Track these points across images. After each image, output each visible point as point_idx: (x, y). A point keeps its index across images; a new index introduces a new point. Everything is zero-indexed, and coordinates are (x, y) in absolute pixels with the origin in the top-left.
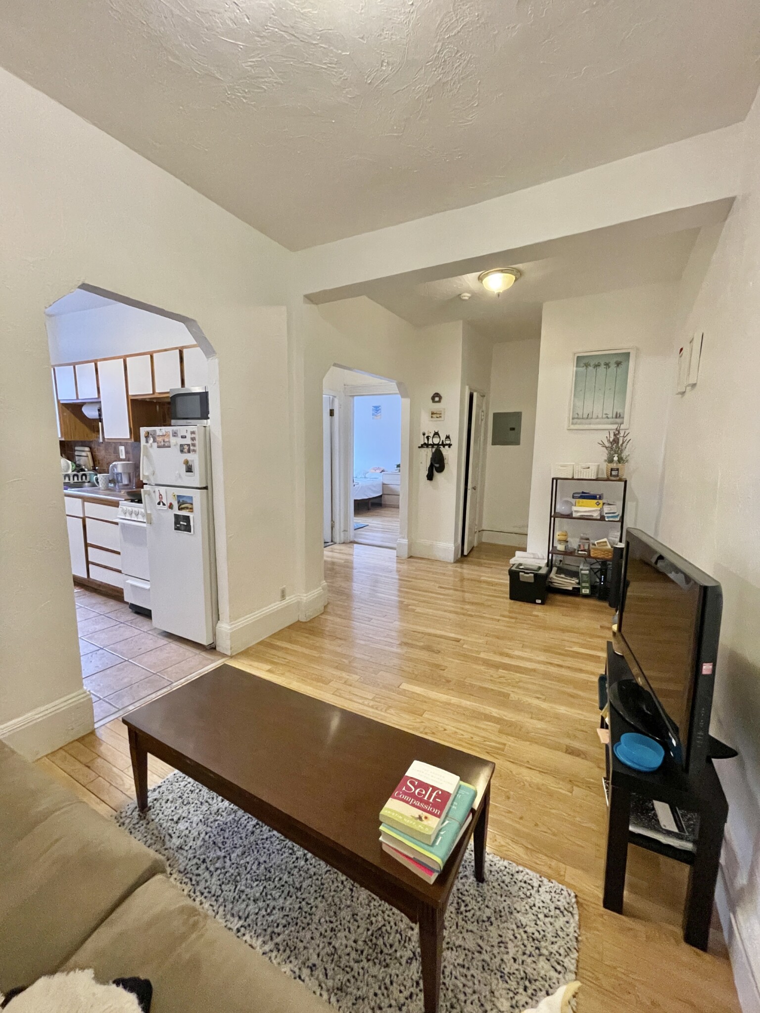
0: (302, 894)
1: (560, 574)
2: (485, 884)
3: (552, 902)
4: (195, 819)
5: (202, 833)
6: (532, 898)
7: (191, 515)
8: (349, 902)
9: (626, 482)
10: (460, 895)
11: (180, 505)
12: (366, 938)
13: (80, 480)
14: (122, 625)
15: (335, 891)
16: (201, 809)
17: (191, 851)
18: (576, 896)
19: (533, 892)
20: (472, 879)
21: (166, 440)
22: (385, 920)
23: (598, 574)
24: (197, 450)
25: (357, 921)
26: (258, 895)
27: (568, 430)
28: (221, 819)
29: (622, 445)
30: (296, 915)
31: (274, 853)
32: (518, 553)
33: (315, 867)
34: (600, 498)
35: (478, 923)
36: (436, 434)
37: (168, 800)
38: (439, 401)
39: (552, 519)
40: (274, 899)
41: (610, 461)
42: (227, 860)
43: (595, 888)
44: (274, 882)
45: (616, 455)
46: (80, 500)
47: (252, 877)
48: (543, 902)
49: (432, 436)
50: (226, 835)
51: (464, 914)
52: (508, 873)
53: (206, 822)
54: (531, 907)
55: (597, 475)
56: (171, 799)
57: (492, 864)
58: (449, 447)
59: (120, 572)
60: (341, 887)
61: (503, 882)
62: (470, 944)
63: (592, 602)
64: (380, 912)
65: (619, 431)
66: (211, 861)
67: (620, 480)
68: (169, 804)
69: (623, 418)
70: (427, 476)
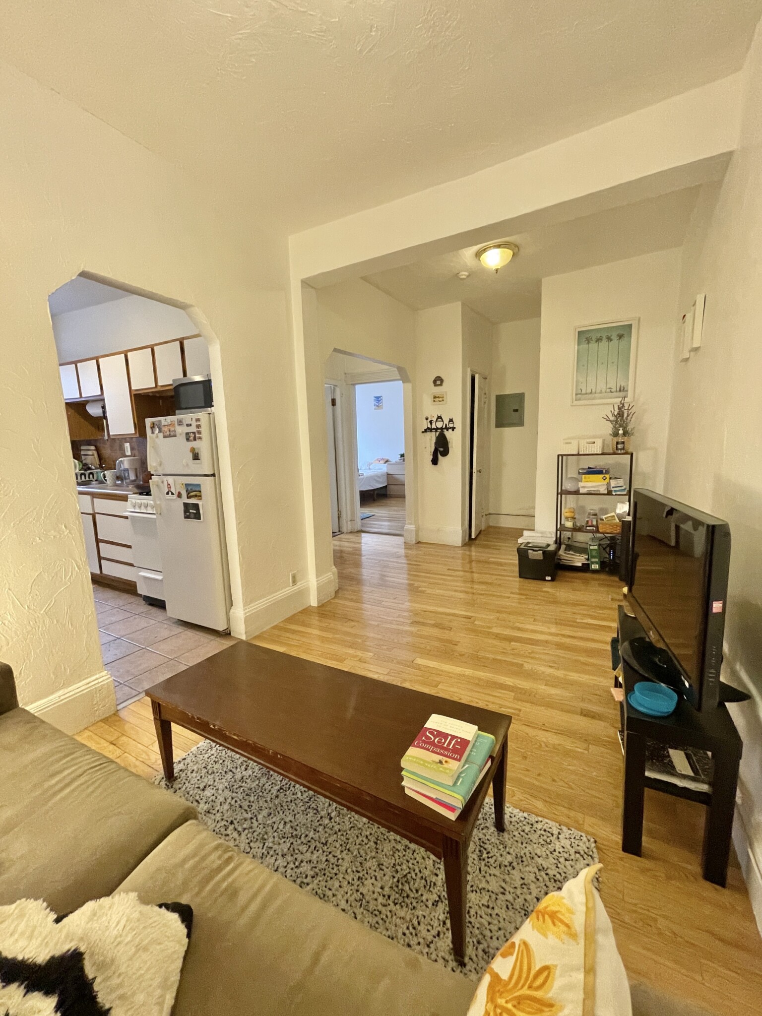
0: (328, 848)
1: (569, 551)
2: (506, 835)
3: (572, 847)
4: (221, 787)
5: (228, 798)
6: (552, 845)
7: (200, 503)
8: (373, 854)
9: (632, 455)
10: (482, 844)
11: (189, 493)
12: (392, 884)
13: (87, 479)
14: (137, 616)
15: (360, 844)
16: (226, 778)
17: (218, 815)
18: (595, 842)
19: (553, 839)
20: (492, 829)
21: (172, 429)
22: (410, 869)
23: (608, 550)
24: (204, 439)
25: (383, 870)
26: (286, 850)
27: (572, 406)
28: (246, 785)
29: (627, 419)
30: (323, 866)
31: (299, 813)
32: (526, 533)
33: (339, 824)
34: (607, 472)
35: (500, 867)
36: (439, 418)
37: (193, 771)
38: (441, 385)
39: (559, 495)
40: (302, 853)
41: (616, 434)
42: (254, 821)
43: (614, 835)
44: (300, 838)
45: (621, 429)
46: (88, 497)
47: (279, 836)
48: (563, 848)
49: (435, 420)
50: (252, 799)
51: (486, 860)
52: (528, 823)
53: (231, 788)
54: (551, 853)
55: (603, 449)
56: (196, 770)
57: (512, 815)
58: (453, 430)
59: (132, 565)
60: (366, 841)
61: (523, 831)
62: (494, 885)
63: (602, 576)
64: (405, 862)
65: (623, 404)
66: (238, 822)
67: (626, 453)
68: (194, 774)
69: (627, 391)
70: (432, 461)
